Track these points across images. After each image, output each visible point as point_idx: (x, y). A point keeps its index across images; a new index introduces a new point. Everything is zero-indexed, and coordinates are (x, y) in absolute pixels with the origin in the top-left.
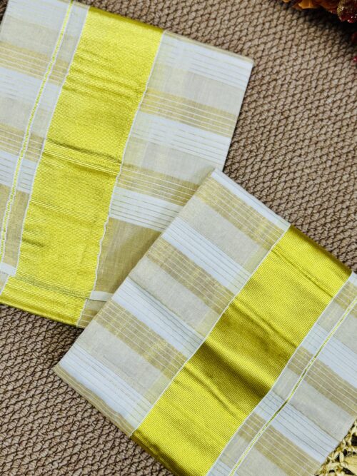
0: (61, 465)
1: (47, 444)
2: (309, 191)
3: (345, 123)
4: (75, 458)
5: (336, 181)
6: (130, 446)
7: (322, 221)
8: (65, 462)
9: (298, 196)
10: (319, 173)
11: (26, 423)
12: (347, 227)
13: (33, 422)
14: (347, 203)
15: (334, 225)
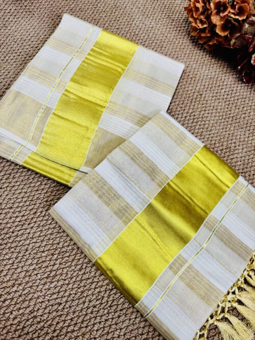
0: (42, 277)
1: (35, 261)
2: (213, 132)
3: (231, 102)
4: (53, 273)
5: (228, 129)
6: (93, 270)
7: (221, 148)
8: (46, 275)
9: (207, 133)
10: (218, 124)
11: (24, 244)
12: (235, 152)
13: (29, 245)
14: (234, 141)
15: (228, 150)
